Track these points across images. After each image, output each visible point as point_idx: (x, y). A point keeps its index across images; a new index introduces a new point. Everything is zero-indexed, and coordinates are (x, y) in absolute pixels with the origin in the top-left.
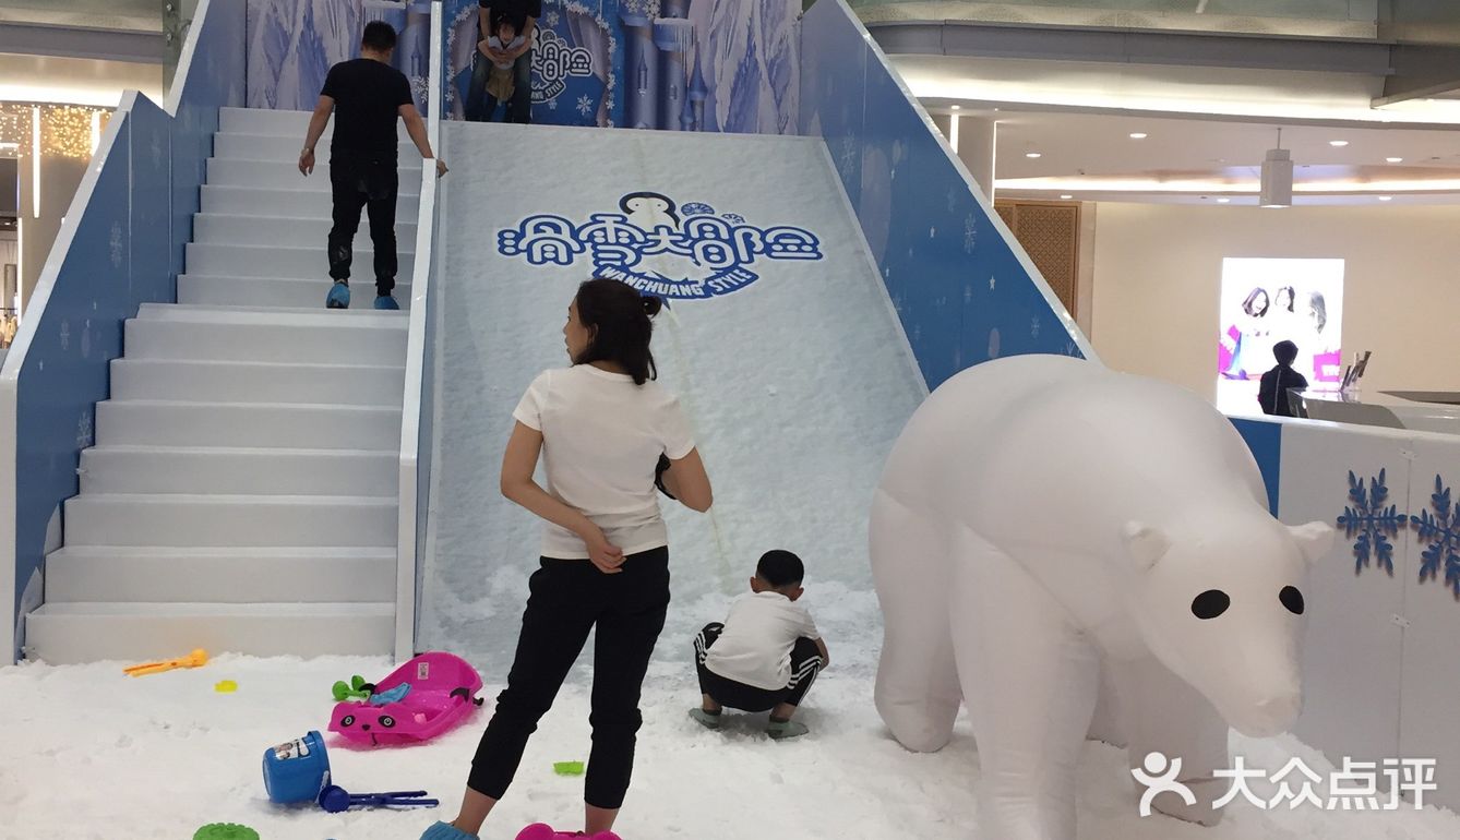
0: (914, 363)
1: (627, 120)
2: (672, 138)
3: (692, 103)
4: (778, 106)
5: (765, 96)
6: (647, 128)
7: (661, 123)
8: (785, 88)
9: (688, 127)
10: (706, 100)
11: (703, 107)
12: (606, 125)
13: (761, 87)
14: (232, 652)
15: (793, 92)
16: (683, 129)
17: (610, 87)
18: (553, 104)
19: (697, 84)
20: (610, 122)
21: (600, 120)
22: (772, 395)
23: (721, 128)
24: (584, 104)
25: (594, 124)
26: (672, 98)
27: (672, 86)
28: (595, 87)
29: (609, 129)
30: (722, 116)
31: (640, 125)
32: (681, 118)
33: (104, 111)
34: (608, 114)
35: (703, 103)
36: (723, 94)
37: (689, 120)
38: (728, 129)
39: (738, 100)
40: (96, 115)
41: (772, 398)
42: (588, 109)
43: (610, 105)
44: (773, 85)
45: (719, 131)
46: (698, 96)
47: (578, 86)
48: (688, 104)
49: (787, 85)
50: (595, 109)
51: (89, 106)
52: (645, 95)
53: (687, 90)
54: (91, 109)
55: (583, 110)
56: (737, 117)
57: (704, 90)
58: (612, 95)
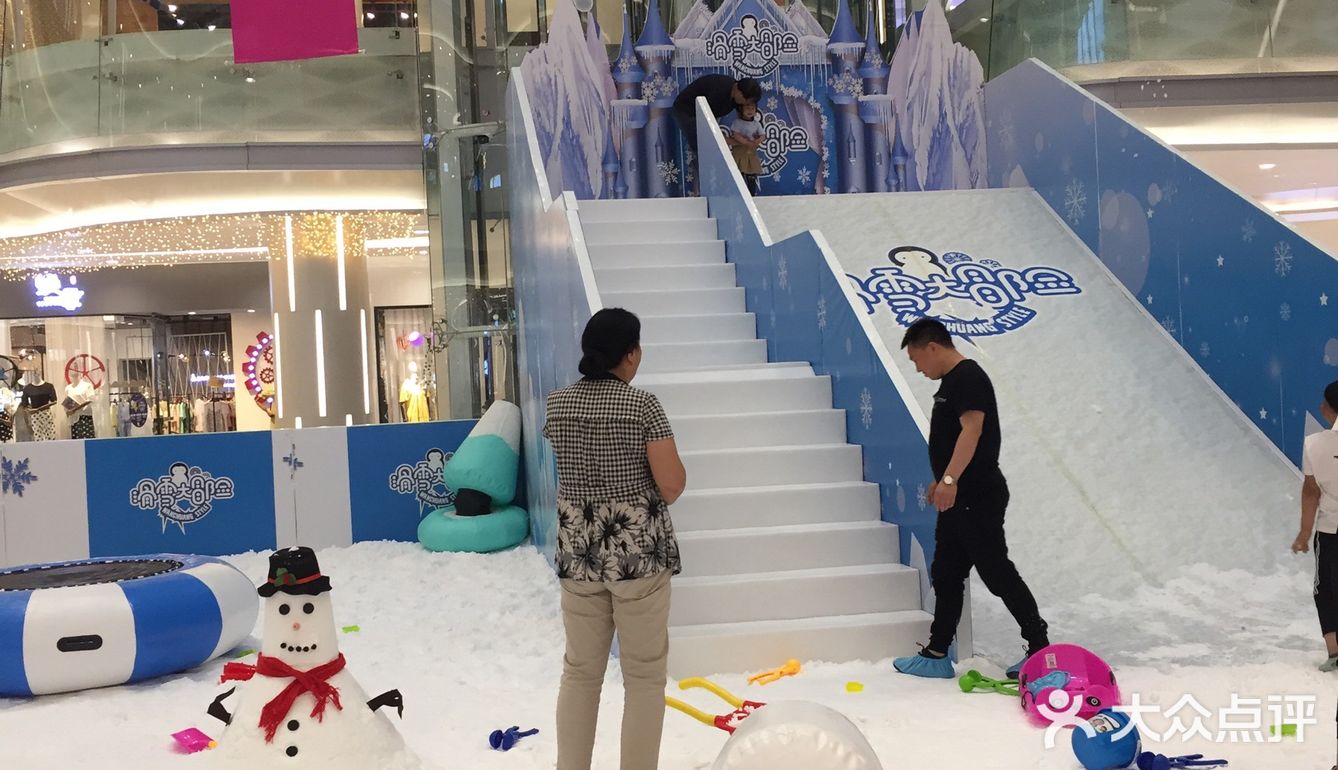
0: (1206, 377)
1: (841, 186)
2: (880, 199)
3: (896, 167)
4: (969, 164)
5: (957, 156)
6: (859, 192)
7: (870, 186)
8: (974, 147)
9: (893, 188)
10: (908, 164)
11: (905, 170)
12: (824, 192)
13: (954, 150)
14: (814, 661)
15: (981, 151)
16: (889, 190)
17: (824, 158)
18: (777, 178)
19: (899, 150)
20: (827, 189)
21: (818, 188)
22: (1099, 413)
23: (921, 187)
24: (804, 176)
25: (814, 192)
26: (878, 164)
27: (877, 154)
28: (812, 160)
29: (828, 195)
30: (922, 176)
31: (853, 189)
32: (887, 181)
33: (347, 214)
34: (825, 182)
35: (904, 166)
36: (921, 157)
37: (893, 182)
38: (928, 187)
39: (935, 161)
40: (339, 218)
41: (1100, 416)
42: (808, 179)
43: (826, 174)
44: (964, 146)
45: (920, 190)
46: (900, 160)
47: (796, 160)
48: (892, 166)
49: (975, 145)
50: (813, 177)
51: (335, 211)
52: (856, 163)
53: (890, 156)
54: (335, 213)
55: (804, 181)
56: (934, 175)
57: (905, 154)
58: (827, 166)
